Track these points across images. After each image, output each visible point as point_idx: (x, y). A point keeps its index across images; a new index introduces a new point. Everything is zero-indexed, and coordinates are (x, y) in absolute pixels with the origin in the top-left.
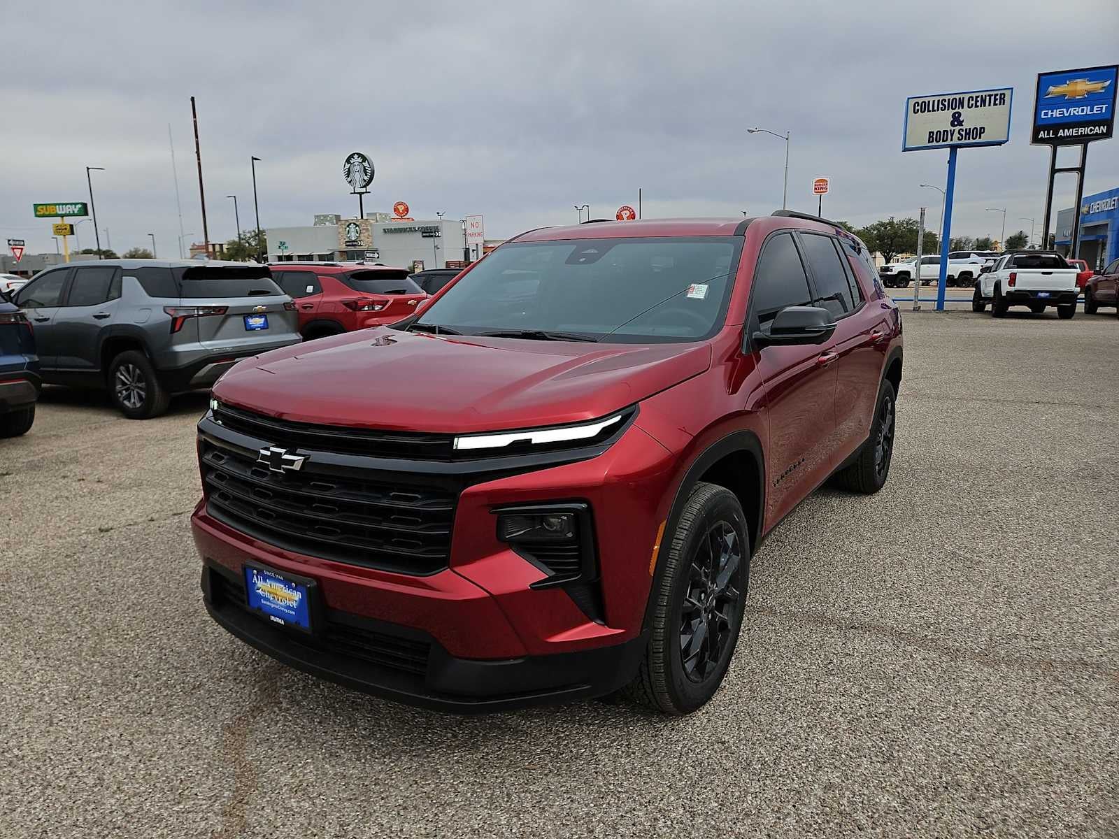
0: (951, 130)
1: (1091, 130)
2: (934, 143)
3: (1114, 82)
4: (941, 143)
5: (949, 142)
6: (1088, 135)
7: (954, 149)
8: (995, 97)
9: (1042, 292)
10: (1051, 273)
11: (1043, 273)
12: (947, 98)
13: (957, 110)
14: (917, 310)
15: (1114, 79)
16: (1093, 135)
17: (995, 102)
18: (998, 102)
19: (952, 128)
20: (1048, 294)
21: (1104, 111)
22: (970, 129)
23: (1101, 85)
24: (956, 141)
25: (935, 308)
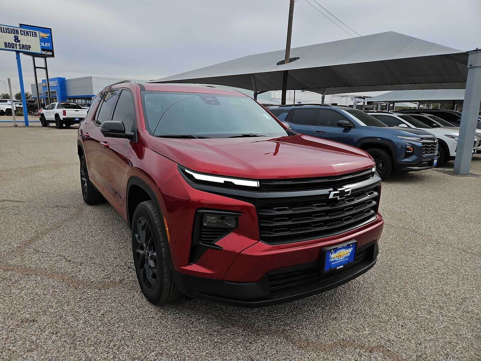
0: (15, 44)
1: (46, 53)
2: (8, 48)
3: (50, 34)
4: (11, 49)
5: (15, 49)
6: (45, 55)
7: (18, 52)
8: (32, 33)
9: (76, 118)
10: (78, 111)
11: (76, 111)
12: (10, 28)
13: (16, 35)
14: (16, 126)
15: (50, 33)
16: (47, 55)
17: (33, 35)
18: (34, 35)
19: (16, 43)
20: (79, 119)
21: (49, 46)
22: (24, 45)
23: (46, 35)
24: (18, 49)
25: (25, 125)
